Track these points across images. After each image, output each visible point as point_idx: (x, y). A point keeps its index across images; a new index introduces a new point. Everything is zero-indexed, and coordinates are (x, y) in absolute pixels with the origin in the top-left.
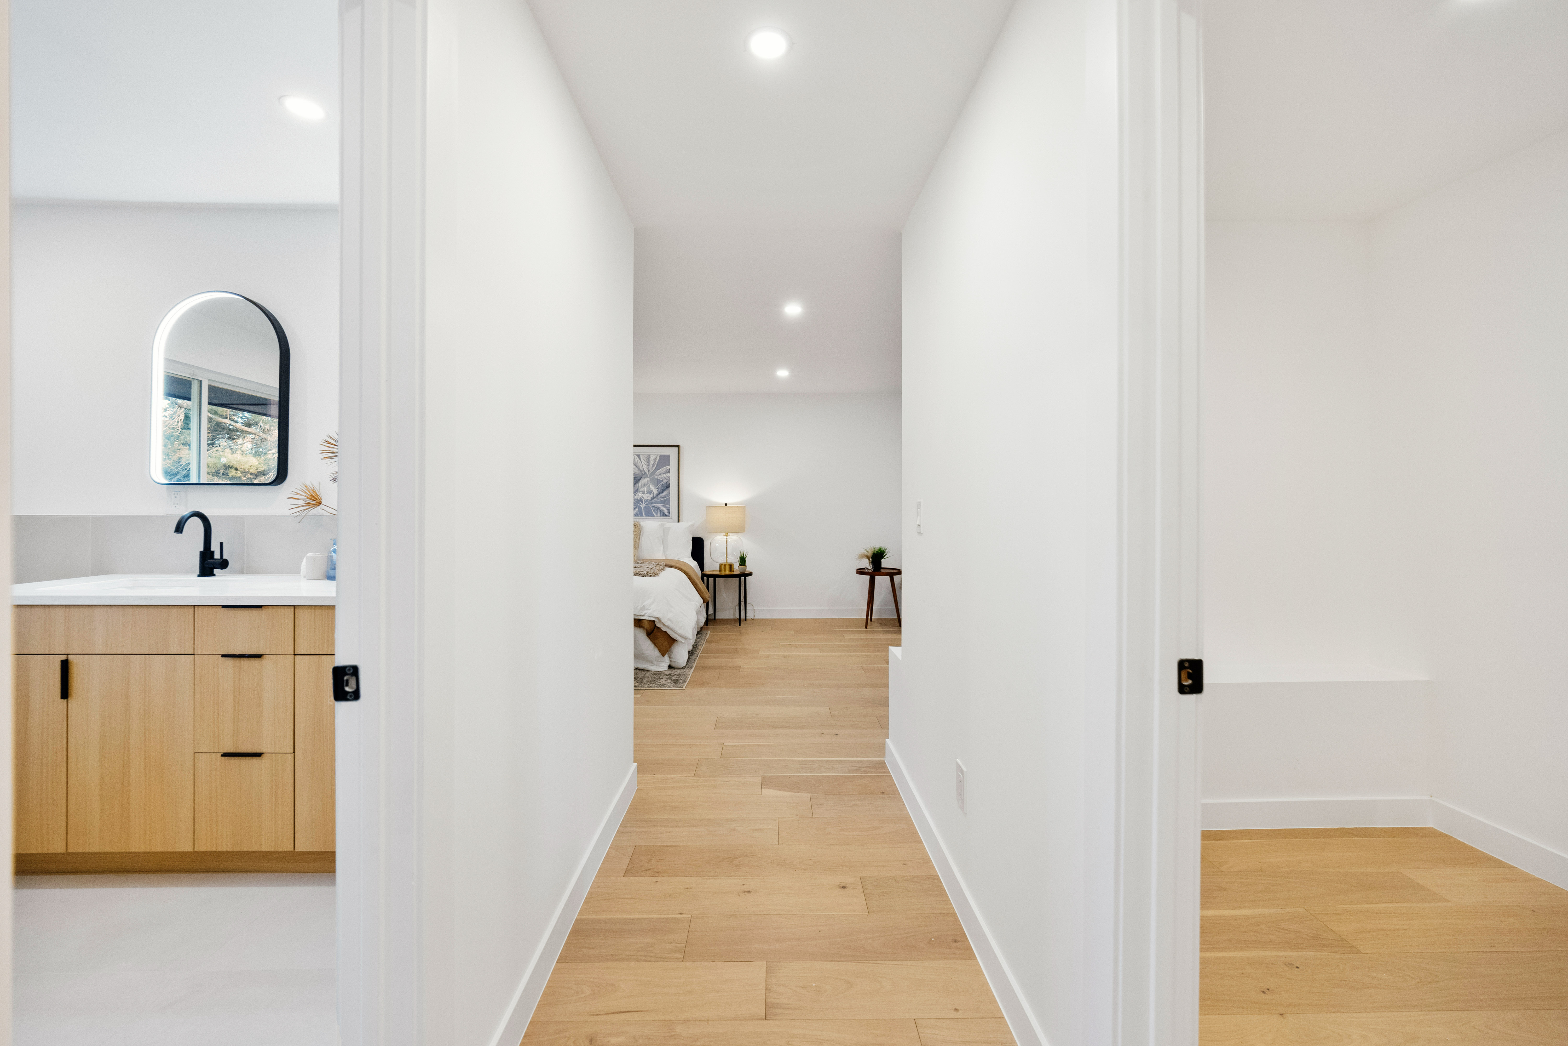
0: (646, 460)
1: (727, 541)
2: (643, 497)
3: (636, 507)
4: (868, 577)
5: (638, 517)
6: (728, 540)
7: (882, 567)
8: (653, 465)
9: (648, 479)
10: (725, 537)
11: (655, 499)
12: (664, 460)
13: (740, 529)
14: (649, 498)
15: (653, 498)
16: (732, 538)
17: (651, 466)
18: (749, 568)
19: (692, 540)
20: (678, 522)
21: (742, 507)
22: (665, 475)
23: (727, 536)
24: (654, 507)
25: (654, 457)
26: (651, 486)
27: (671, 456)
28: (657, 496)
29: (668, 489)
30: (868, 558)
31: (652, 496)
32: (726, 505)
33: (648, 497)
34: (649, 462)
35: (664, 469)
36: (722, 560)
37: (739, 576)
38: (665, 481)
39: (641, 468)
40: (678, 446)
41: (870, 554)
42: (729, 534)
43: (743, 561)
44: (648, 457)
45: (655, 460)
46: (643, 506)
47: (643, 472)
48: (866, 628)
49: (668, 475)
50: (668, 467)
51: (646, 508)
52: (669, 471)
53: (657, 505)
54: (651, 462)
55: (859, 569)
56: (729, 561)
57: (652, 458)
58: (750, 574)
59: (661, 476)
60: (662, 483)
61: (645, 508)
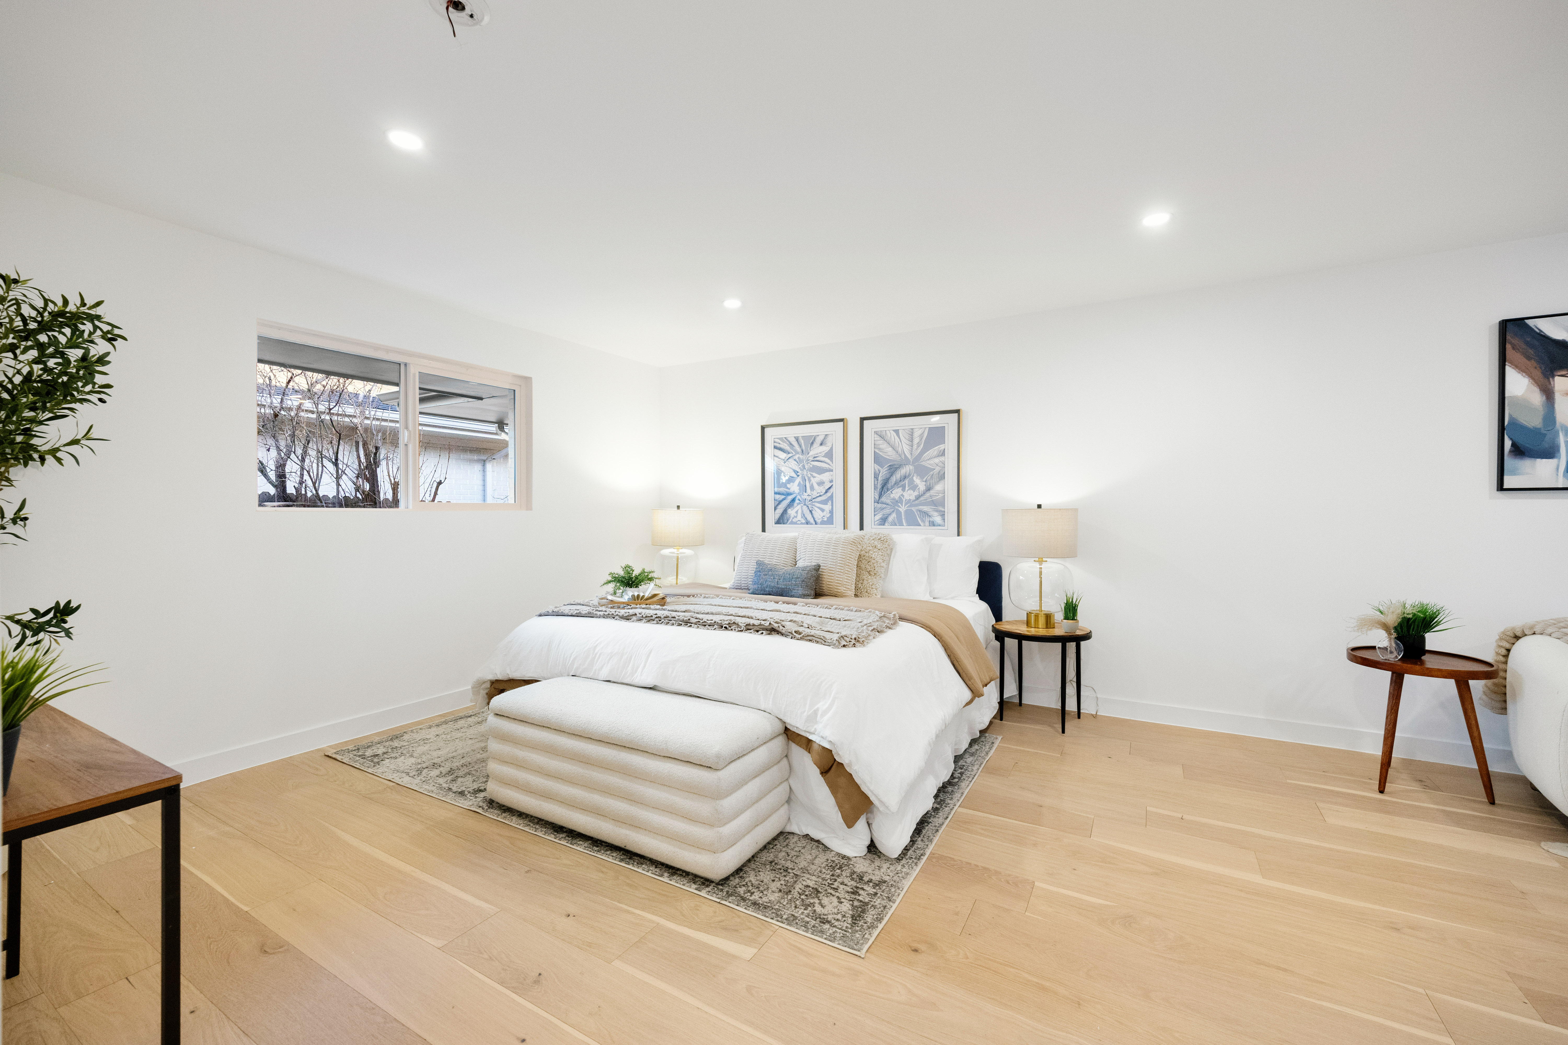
0: (907, 437)
1: (1041, 573)
2: (903, 496)
3: (893, 511)
4: (1388, 675)
5: (895, 527)
6: (1043, 570)
7: (1427, 648)
8: (919, 444)
9: (911, 467)
10: (1037, 565)
11: (922, 499)
12: (936, 435)
13: (1069, 552)
14: (913, 498)
15: (918, 498)
16: (1052, 567)
17: (915, 447)
18: (1084, 622)
19: (979, 567)
20: (958, 535)
21: (1071, 512)
22: (937, 460)
23: (1041, 561)
24: (919, 511)
25: (920, 432)
26: (915, 478)
27: (946, 428)
28: (924, 493)
29: (942, 482)
30: (1385, 627)
31: (916, 493)
32: (1039, 506)
33: (910, 495)
34: (912, 441)
35: (934, 451)
36: (1032, 605)
37: (1064, 640)
38: (937, 469)
39: (900, 450)
40: (957, 411)
41: (1393, 619)
42: (1044, 559)
43: (1071, 611)
44: (911, 433)
45: (921, 436)
46: (903, 509)
47: (903, 457)
48: (1382, 791)
49: (942, 459)
50: (942, 447)
51: (909, 513)
52: (943, 453)
53: (925, 508)
54: (916, 441)
55: (1355, 649)
56: (1046, 608)
57: (917, 434)
58: (1087, 637)
59: (931, 462)
60: (932, 473)
61: (906, 512)
